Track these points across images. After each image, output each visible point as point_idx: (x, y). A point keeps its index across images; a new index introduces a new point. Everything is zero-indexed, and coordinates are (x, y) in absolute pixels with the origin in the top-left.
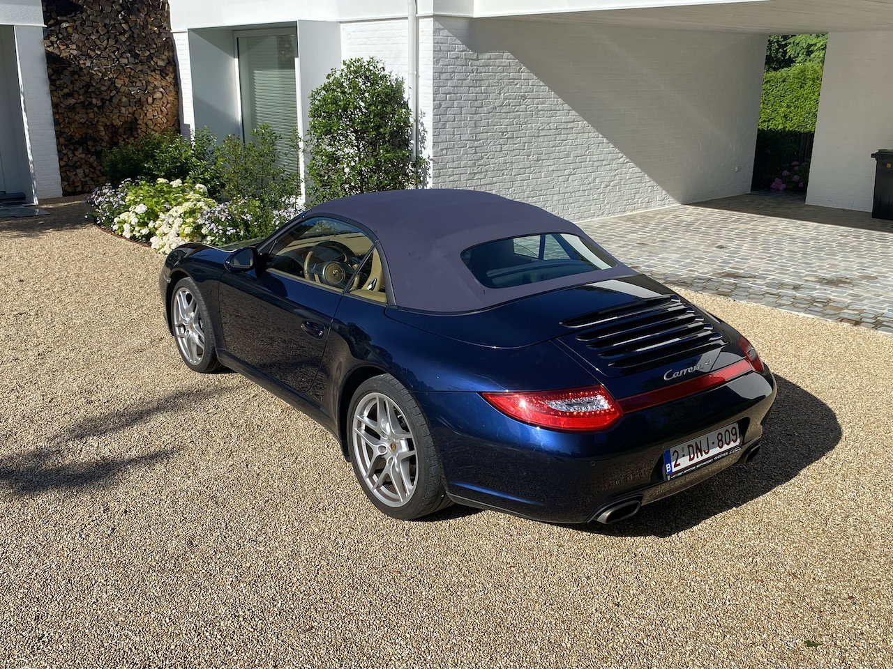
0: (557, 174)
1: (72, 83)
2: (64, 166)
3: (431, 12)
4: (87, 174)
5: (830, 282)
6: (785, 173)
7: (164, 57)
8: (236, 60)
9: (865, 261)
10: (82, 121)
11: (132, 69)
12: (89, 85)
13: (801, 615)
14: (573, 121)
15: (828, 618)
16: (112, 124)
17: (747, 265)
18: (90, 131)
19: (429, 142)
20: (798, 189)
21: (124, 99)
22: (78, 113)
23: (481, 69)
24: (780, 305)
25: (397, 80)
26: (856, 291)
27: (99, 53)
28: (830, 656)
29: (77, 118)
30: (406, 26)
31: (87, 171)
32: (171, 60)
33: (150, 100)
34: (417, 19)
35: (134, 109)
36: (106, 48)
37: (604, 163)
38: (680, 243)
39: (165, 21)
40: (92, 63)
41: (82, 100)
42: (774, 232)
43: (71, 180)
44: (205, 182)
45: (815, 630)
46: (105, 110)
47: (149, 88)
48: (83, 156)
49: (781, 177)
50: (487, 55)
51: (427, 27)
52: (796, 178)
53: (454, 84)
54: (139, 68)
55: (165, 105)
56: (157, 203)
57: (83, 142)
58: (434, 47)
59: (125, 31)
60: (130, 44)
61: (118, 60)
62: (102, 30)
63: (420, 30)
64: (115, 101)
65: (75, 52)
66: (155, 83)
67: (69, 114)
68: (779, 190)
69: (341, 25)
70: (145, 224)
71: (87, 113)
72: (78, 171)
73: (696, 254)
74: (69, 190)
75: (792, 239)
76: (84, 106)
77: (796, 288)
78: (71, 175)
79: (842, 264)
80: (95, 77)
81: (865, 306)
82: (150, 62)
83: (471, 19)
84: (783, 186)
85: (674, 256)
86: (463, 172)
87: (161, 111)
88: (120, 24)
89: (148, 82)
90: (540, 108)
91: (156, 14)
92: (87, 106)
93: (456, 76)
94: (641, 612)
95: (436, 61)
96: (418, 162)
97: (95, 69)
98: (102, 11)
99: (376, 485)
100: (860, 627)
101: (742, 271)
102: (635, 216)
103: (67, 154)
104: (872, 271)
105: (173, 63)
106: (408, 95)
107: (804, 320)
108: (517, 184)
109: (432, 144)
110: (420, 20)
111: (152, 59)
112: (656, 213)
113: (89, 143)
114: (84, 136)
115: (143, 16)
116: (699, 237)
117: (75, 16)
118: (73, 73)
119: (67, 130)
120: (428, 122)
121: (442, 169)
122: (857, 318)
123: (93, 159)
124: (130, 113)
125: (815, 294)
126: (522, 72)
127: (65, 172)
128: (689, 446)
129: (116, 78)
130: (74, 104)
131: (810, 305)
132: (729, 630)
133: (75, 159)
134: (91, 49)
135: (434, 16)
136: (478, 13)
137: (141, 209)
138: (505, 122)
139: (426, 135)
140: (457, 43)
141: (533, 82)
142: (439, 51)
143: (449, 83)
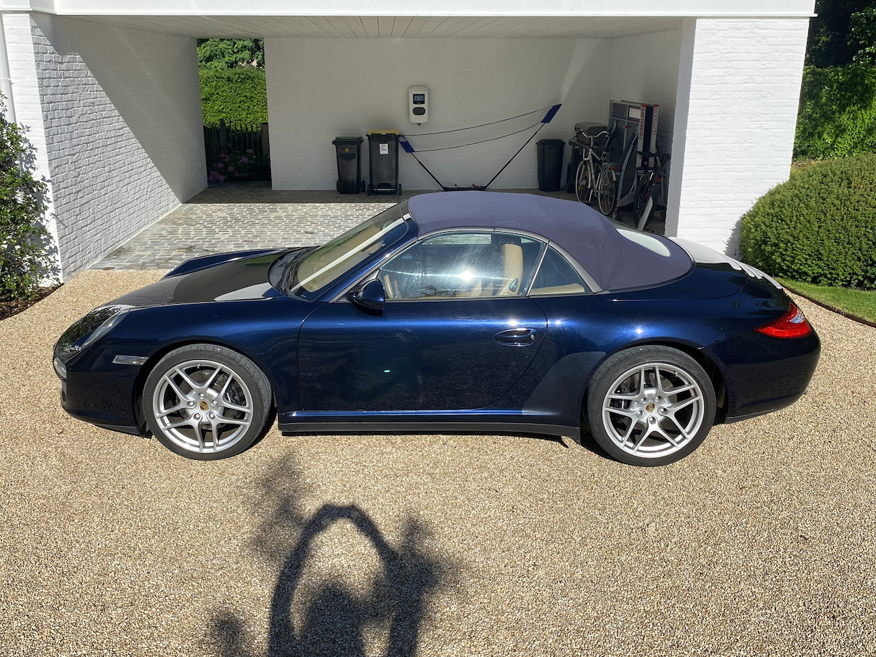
0: (121, 184)
3: (28, 7)
6: (220, 165)
14: (123, 128)
19: (41, 160)
23: (65, 74)
37: (143, 168)
49: (215, 169)
50: (67, 58)
51: (19, 24)
52: (231, 168)
53: (52, 92)
58: (34, 48)
63: (5, 27)
83: (54, 17)
86: (70, 192)
90: (103, 116)
93: (52, 83)
95: (38, 64)
110: (5, 16)
120: (36, 137)
126: (89, 77)
136: (60, 10)
138: (87, 132)
139: (34, 152)
140: (48, 43)
141: (97, 87)
142: (38, 53)
143: (49, 91)
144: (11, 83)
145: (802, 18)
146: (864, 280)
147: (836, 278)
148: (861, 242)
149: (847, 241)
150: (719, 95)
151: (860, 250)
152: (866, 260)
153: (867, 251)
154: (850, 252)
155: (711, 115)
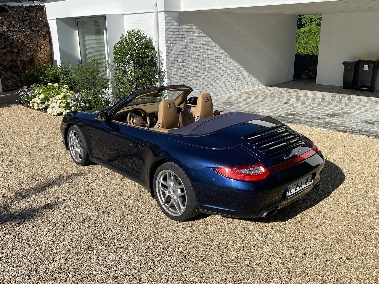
0: (216, 75)
1: (5, 43)
2: (3, 79)
4: (13, 82)
5: (331, 116)
6: (307, 71)
7: (45, 31)
8: (77, 31)
9: (343, 106)
10: (10, 59)
11: (31, 36)
12: (12, 43)
13: (343, 248)
14: (222, 53)
15: (354, 249)
16: (23, 60)
17: (297, 110)
18: (14, 64)
19: (165, 64)
20: (312, 77)
21: (28, 49)
22: (8, 56)
23: (184, 33)
24: (313, 126)
25: (149, 38)
26: (342, 119)
27: (16, 29)
28: (357, 263)
29: (8, 58)
30: (153, 16)
31: (13, 81)
32: (48, 32)
33: (39, 49)
34: (157, 13)
35: (33, 53)
36: (19, 27)
37: (235, 70)
38: (269, 102)
39: (44, 15)
40: (13, 34)
41: (10, 50)
42: (305, 96)
43: (6, 85)
44: (67, 84)
45: (349, 253)
46: (20, 54)
47: (39, 44)
48: (11, 74)
49: (305, 73)
50: (187, 27)
51: (162, 16)
52: (311, 73)
53: (174, 40)
54: (34, 35)
55: (46, 51)
56: (48, 94)
57: (11, 68)
58: (165, 24)
59: (27, 20)
60: (29, 26)
61: (25, 32)
62: (17, 19)
63: (159, 17)
64: (24, 50)
65: (5, 30)
66: (42, 42)
67: (4, 56)
68: (304, 78)
69: (124, 15)
70: (44, 103)
71: (12, 56)
72: (9, 81)
73: (276, 106)
74: (5, 89)
75: (313, 98)
76: (10, 53)
77: (318, 119)
78: (6, 83)
79: (335, 108)
80: (15, 40)
81: (346, 124)
82: (38, 33)
83: (180, 12)
84: (306, 77)
85: (268, 108)
87: (44, 54)
88: (25, 17)
89: (38, 42)
90: (209, 48)
91: (40, 12)
92: (12, 53)
93: (175, 36)
94: (281, 251)
95: (166, 30)
96: (160, 72)
97: (15, 36)
98: (16, 11)
99: (167, 208)
100: (366, 251)
101: (296, 113)
102: (248, 92)
103: (4, 74)
104: (347, 110)
105: (48, 33)
106: (154, 45)
107: (323, 131)
108: (201, 80)
109: (166, 65)
110: (159, 13)
111: (39, 31)
112: (257, 90)
113: (13, 69)
114: (11, 65)
115: (35, 13)
116: (276, 99)
117: (5, 14)
118: (5, 39)
119: (3, 64)
120: (164, 56)
121: (171, 75)
122: (344, 130)
123: (15, 75)
124: (31, 55)
125: (326, 121)
126: (201, 34)
127: (3, 81)
128: (295, 185)
129: (24, 40)
130: (6, 52)
131: (325, 125)
132: (317, 256)
133: (8, 76)
134: (12, 28)
135: (165, 11)
136: (182, 9)
137: (42, 96)
138: (195, 54)
139: (163, 61)
140: (175, 22)
141: (206, 38)
142: (167, 26)
144: (158, 37)
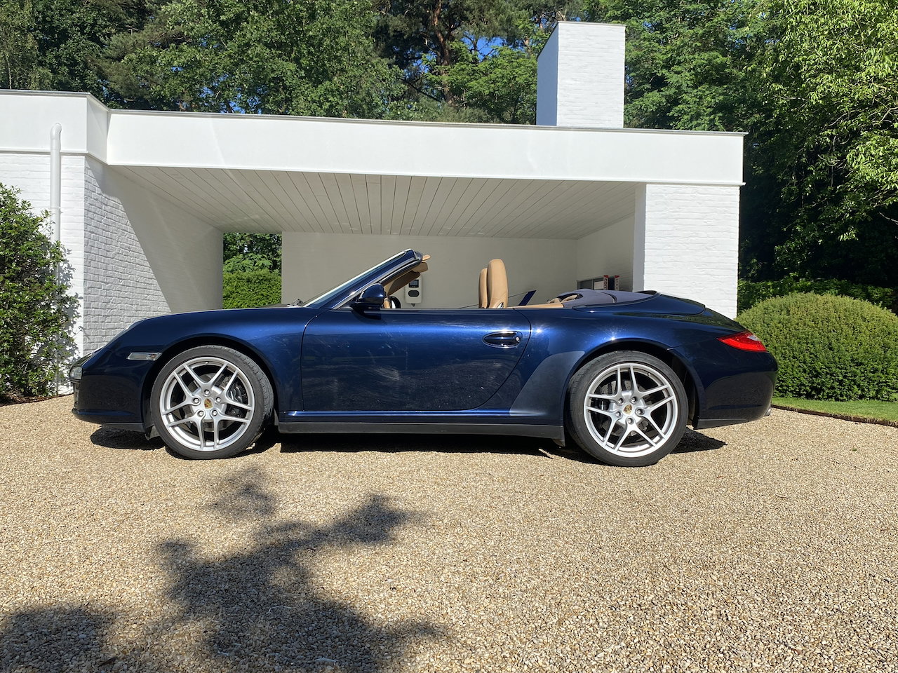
3: (85, 151)
14: (152, 278)
19: (77, 279)
23: (109, 215)
34: (60, 155)
50: (111, 202)
51: (75, 164)
53: (95, 225)
63: (63, 166)
83: (104, 166)
86: (100, 313)
93: (96, 217)
95: (86, 198)
109: (83, 280)
110: (64, 157)
120: (75, 258)
121: (89, 308)
126: (128, 226)
135: (86, 155)
138: (121, 269)
139: (72, 272)
140: (97, 185)
141: (133, 236)
142: (88, 189)
143: (93, 223)
144: (60, 212)
145: (733, 186)
146: (812, 391)
147: (786, 390)
148: (804, 356)
149: (792, 355)
150: (670, 246)
151: (805, 363)
152: (811, 372)
153: (811, 363)
154: (796, 365)
155: (664, 262)
